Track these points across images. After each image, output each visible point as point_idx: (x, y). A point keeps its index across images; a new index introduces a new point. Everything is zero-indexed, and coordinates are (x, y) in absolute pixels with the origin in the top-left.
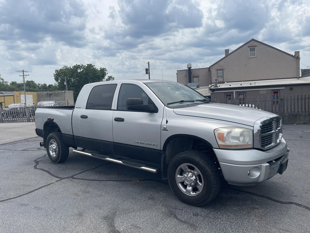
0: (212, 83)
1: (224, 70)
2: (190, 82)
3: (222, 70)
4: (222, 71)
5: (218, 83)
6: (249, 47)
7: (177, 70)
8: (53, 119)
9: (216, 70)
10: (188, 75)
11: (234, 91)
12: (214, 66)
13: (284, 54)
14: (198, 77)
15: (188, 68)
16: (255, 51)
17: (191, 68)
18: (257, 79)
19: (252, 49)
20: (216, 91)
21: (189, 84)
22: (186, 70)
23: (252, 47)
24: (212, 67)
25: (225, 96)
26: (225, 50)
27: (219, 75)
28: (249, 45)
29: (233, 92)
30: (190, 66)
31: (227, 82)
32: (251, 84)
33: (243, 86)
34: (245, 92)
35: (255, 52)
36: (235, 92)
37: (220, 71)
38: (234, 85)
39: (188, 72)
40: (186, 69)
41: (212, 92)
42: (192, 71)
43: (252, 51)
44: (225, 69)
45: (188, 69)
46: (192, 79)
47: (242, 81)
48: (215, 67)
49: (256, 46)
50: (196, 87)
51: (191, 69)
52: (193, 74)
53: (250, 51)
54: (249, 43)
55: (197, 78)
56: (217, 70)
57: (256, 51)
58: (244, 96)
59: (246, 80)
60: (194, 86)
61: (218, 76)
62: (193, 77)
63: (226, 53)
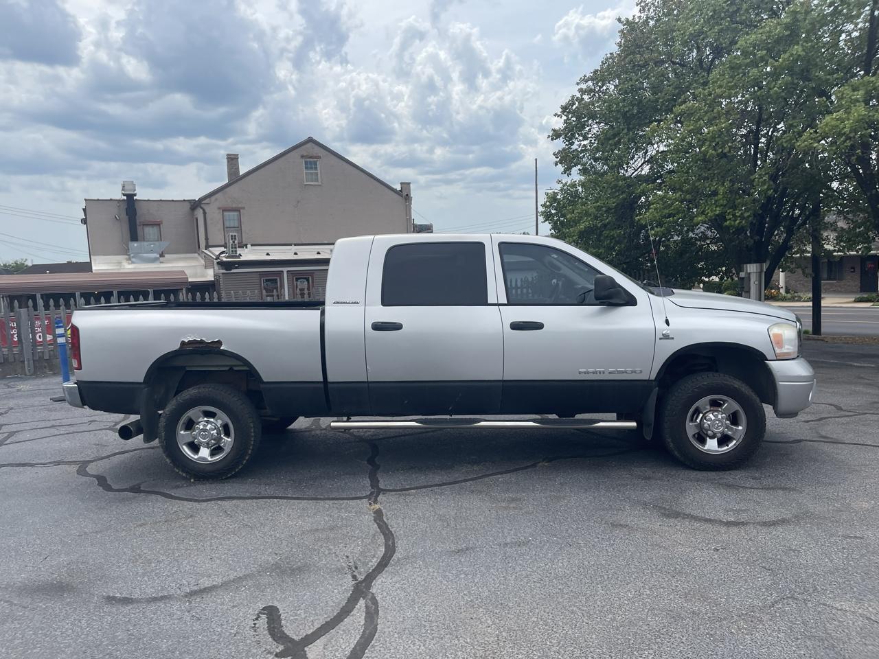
0: (210, 244)
1: (241, 211)
2: (134, 237)
3: (238, 210)
4: (236, 213)
5: (239, 247)
6: (302, 157)
7: (85, 200)
8: (219, 343)
9: (219, 208)
10: (125, 217)
11: (285, 270)
12: (213, 198)
13: (377, 183)
14: (159, 225)
15: (124, 195)
16: (316, 168)
17: (135, 195)
18: (326, 242)
19: (311, 162)
20: (236, 268)
21: (135, 245)
22: (119, 201)
23: (311, 157)
24: (207, 201)
25: (261, 282)
26: (228, 155)
27: (227, 224)
28: (302, 151)
29: (282, 271)
30: (131, 190)
31: (252, 245)
32: (318, 253)
33: (300, 256)
34: (312, 273)
35: (319, 171)
36: (288, 271)
37: (231, 213)
38: (278, 254)
39: (124, 206)
40: (118, 198)
41: (224, 271)
42: (137, 206)
43: (311, 168)
44: (244, 208)
45: (125, 198)
46: (139, 229)
47: (291, 245)
48: (216, 199)
49: (319, 157)
50: (159, 256)
51: (135, 198)
52: (142, 214)
53: (306, 168)
54: (303, 147)
55: (155, 229)
56: (223, 211)
57: (318, 169)
58: (308, 283)
59: (300, 243)
60: (152, 251)
61: (227, 228)
62: (143, 225)
63: (231, 164)
